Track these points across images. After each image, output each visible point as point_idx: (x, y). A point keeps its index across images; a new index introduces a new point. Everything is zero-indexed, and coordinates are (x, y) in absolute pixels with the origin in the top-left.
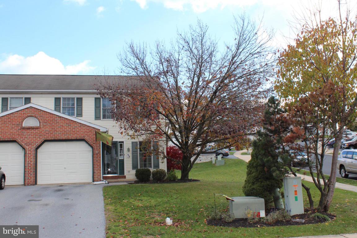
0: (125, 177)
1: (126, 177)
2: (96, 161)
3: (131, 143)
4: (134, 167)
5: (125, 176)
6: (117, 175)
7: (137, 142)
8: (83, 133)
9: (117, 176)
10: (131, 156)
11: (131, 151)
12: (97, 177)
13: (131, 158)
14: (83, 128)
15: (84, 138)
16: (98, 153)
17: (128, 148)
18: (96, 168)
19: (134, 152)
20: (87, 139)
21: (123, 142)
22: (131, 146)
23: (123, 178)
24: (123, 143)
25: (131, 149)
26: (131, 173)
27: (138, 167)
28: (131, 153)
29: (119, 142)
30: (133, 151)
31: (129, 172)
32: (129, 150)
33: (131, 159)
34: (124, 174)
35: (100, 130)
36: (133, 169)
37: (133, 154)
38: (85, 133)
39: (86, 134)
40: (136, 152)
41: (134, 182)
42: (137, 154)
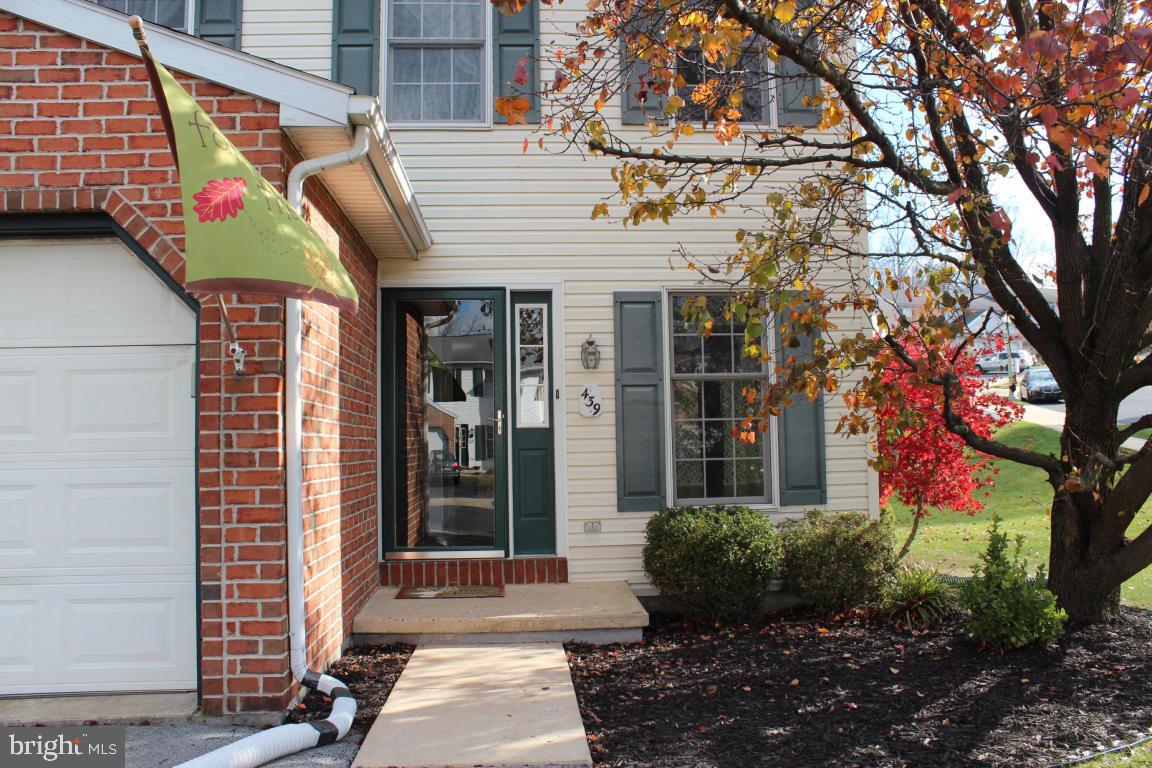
0: (558, 571)
1: (571, 568)
2: (231, 460)
3: (609, 300)
4: (634, 492)
5: (564, 562)
6: (499, 554)
7: (658, 295)
8: (89, 144)
9: (497, 562)
10: (609, 406)
11: (611, 364)
12: (236, 649)
13: (608, 416)
14: (96, 91)
15: (100, 197)
16: (256, 368)
17: (586, 337)
18: (232, 535)
19: (634, 376)
20: (128, 210)
21: (545, 296)
22: (610, 326)
23: (541, 580)
24: (544, 306)
25: (608, 352)
26: (603, 538)
27: (659, 491)
28: (610, 378)
29: (519, 296)
30: (621, 370)
31: (593, 527)
32: (590, 353)
33: (611, 431)
34: (550, 544)
35: (276, 106)
36: (621, 509)
37: (621, 387)
38: (119, 144)
39: (126, 161)
40: (650, 378)
41: (638, 636)
42: (656, 387)
